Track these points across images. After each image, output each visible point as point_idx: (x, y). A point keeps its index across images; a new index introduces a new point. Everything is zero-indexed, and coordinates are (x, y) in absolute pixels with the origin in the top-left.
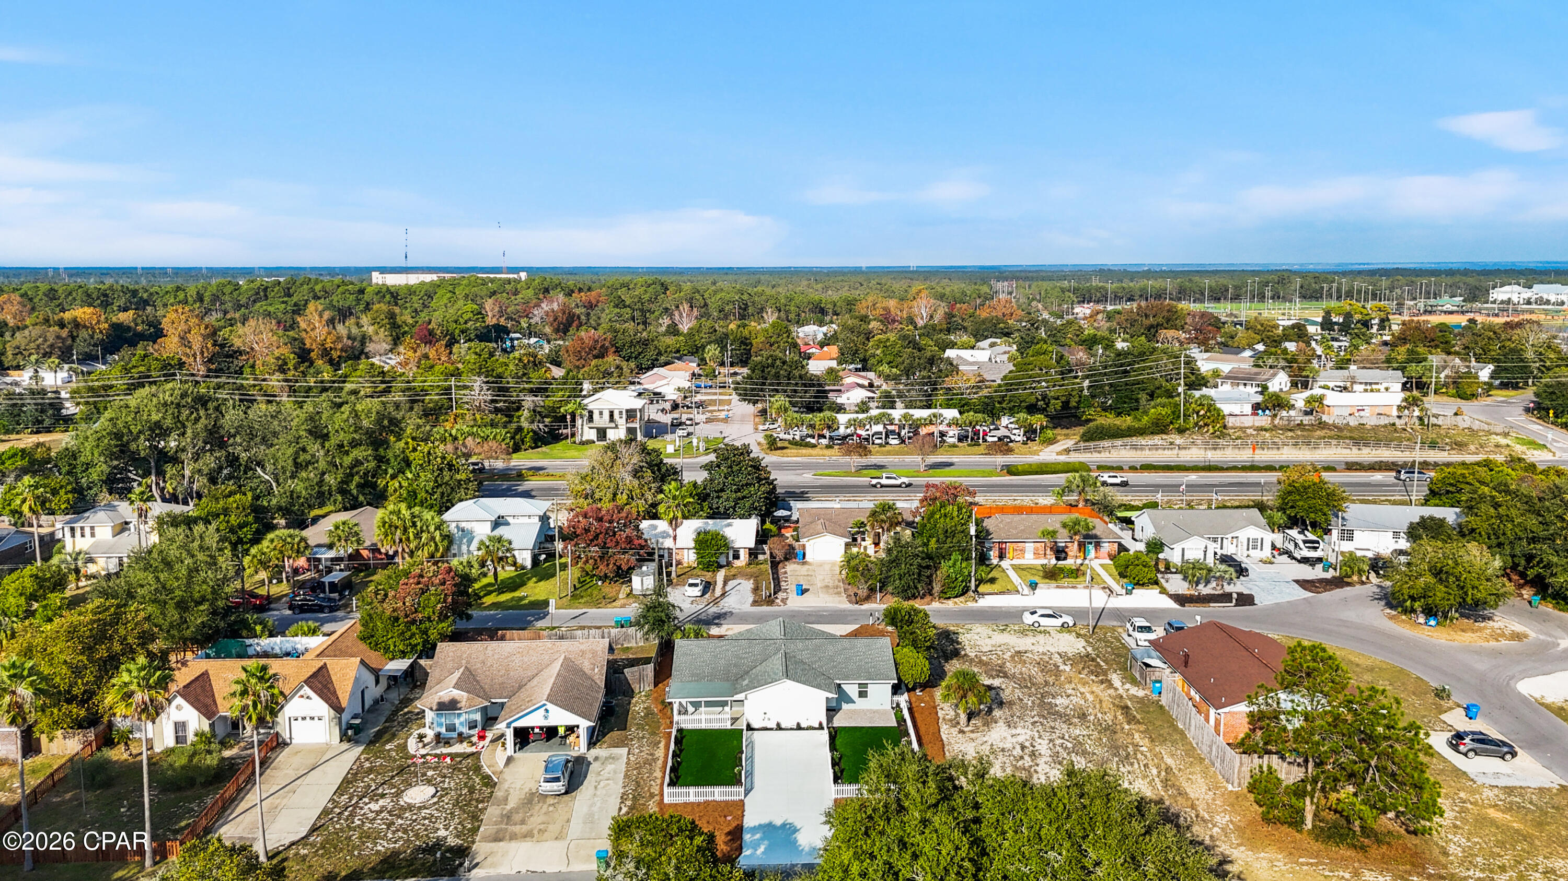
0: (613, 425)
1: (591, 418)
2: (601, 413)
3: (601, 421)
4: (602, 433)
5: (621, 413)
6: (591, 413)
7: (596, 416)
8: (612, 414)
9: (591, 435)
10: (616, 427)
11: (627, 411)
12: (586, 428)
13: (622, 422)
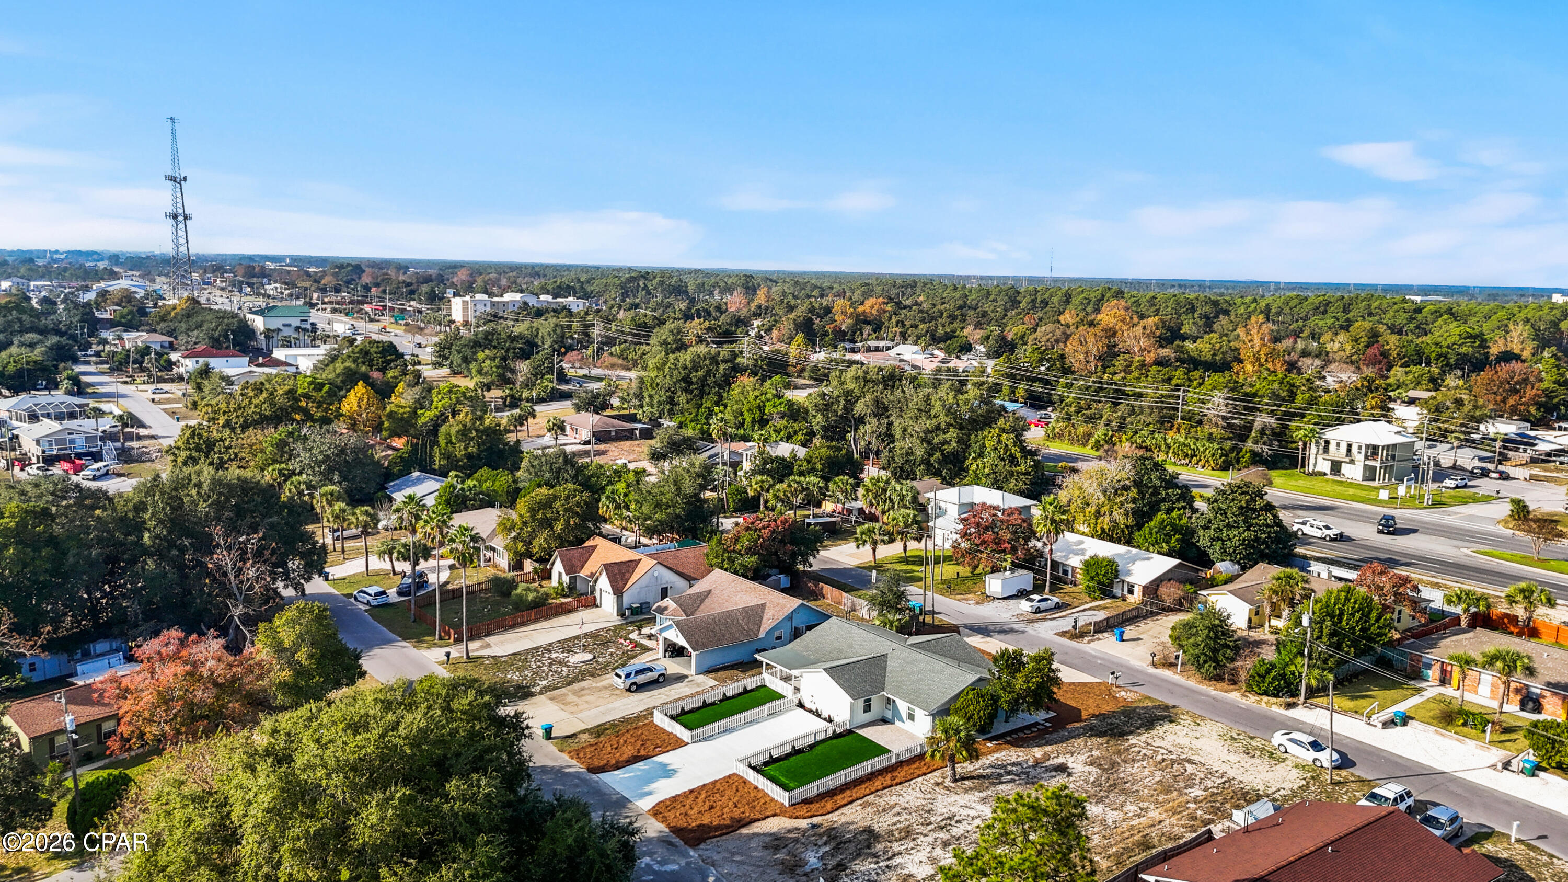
0: (1347, 460)
1: (1326, 450)
2: (1338, 445)
3: (1336, 453)
4: (1336, 467)
5: (1360, 448)
6: (1327, 442)
7: (1332, 447)
8: (1350, 446)
9: (1325, 467)
10: (1352, 462)
11: (1368, 446)
12: (1320, 458)
13: (1359, 458)
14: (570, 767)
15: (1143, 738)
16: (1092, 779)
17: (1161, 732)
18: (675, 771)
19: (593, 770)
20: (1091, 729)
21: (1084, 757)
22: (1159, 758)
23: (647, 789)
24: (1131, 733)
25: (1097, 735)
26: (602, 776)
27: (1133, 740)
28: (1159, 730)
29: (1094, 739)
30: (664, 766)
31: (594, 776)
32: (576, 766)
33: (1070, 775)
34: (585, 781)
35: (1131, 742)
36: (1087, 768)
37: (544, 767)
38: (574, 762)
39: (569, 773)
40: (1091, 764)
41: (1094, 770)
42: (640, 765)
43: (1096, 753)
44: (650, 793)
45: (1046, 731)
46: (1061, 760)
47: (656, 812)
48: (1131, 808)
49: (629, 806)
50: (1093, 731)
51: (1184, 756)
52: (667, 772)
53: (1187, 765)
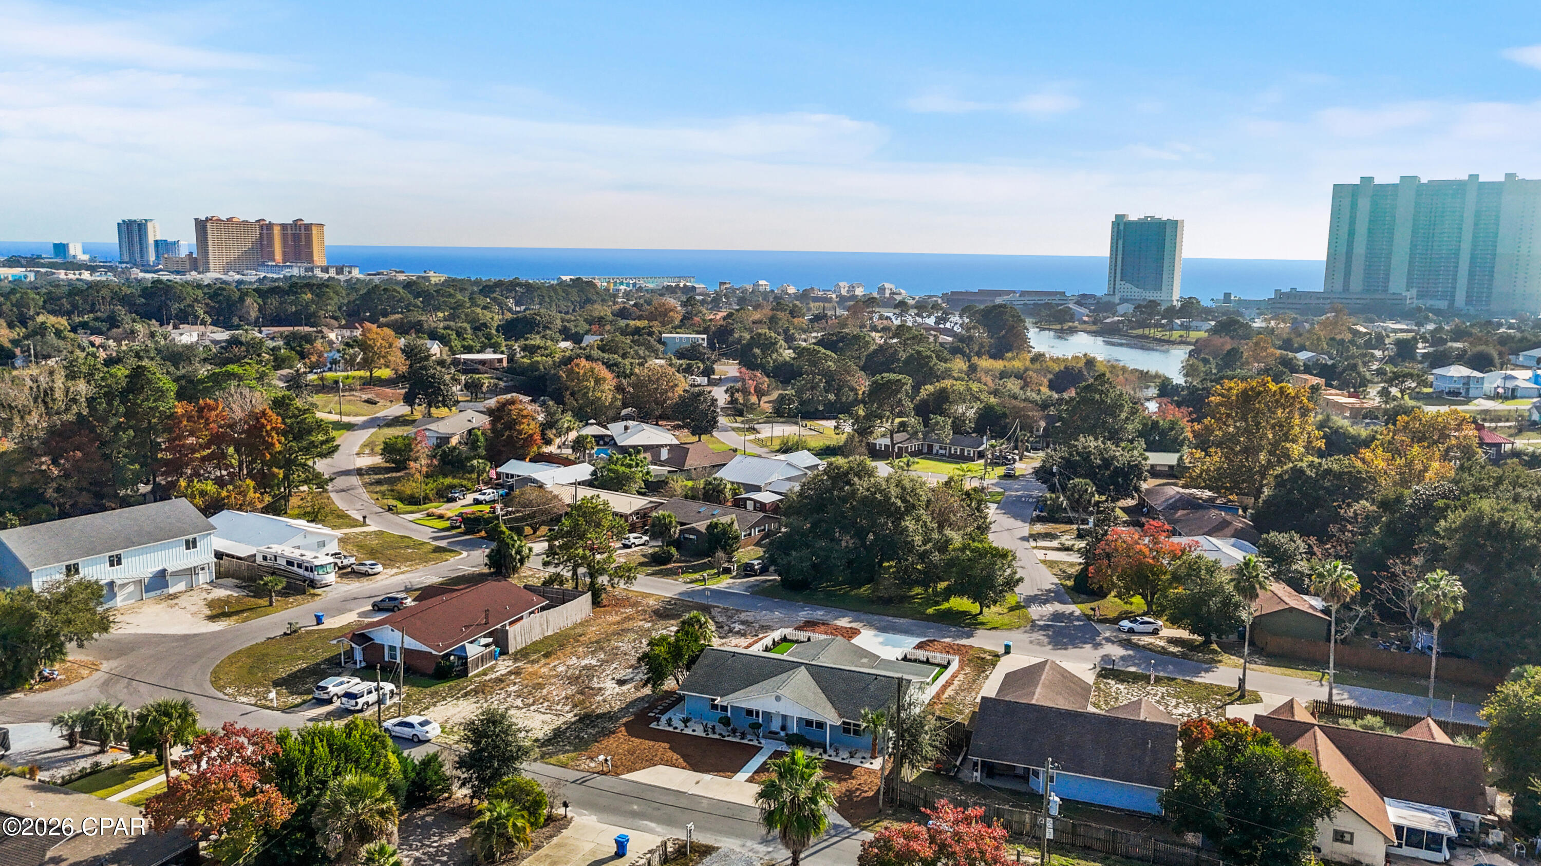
15: (562, 720)
16: (595, 679)
17: (546, 728)
20: (611, 718)
21: (607, 693)
22: (546, 704)
24: (573, 723)
25: (604, 714)
27: (570, 717)
28: (548, 729)
29: (605, 711)
33: (613, 679)
35: (571, 715)
36: (602, 685)
40: (600, 689)
41: (596, 686)
43: (599, 698)
45: (651, 708)
46: (625, 688)
48: (561, 669)
50: (610, 717)
51: (524, 710)
53: (522, 705)
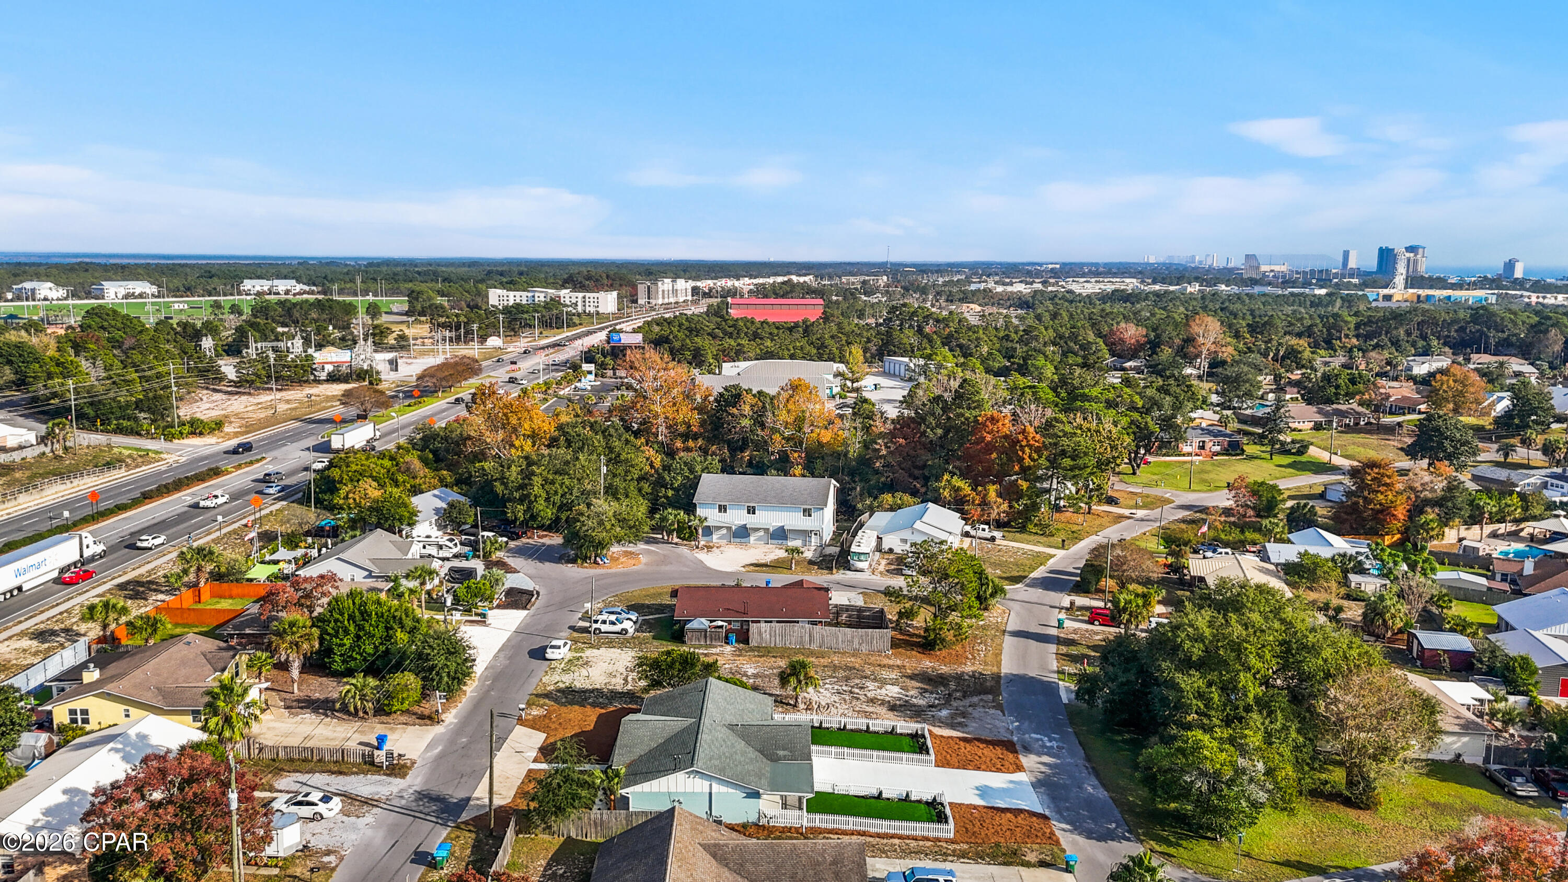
14: (1064, 830)
18: (977, 788)
19: (1044, 817)
23: (1011, 786)
26: (1040, 810)
30: (981, 796)
31: (1047, 813)
32: (1059, 828)
34: (1059, 811)
37: (1089, 838)
38: (1058, 833)
39: (1068, 823)
42: (1001, 804)
44: (1011, 782)
47: (1019, 768)
49: (1034, 780)
52: (983, 791)
